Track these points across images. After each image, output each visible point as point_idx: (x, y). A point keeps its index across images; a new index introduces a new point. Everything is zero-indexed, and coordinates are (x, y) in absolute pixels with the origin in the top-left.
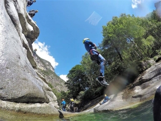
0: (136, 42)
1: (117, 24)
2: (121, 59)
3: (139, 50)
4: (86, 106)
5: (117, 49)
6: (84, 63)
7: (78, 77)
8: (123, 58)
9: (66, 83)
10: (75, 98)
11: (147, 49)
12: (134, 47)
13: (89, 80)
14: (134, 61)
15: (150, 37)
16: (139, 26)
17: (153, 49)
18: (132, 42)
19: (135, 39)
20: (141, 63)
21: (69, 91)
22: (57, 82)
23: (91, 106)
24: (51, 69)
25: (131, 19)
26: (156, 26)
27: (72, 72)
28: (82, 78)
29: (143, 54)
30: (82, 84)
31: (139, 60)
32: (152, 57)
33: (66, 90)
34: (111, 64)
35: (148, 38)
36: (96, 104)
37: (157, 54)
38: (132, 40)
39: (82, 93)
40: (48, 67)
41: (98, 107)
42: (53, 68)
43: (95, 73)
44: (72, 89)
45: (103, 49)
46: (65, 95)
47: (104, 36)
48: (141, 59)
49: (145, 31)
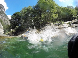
0: (50, 13)
1: (47, 1)
2: (40, 17)
3: (50, 17)
4: (18, 34)
5: (40, 11)
6: (22, 12)
7: (17, 18)
8: (41, 17)
9: (10, 20)
10: (13, 29)
11: (53, 18)
12: (48, 15)
13: (22, 21)
14: (45, 20)
15: (57, 15)
16: (55, 8)
17: (55, 20)
18: (49, 12)
19: (51, 12)
20: (48, 22)
21: (11, 25)
22: (5, 19)
23: (20, 34)
24: (4, 11)
25: (54, 3)
26: (61, 13)
27: (14, 15)
28: (19, 19)
29: (50, 19)
30: (18, 22)
31: (47, 21)
32: (53, 22)
33: (9, 24)
34: (35, 17)
35: (56, 15)
36: (22, 33)
37: (56, 22)
38: (49, 11)
39: (17, 27)
40: (2, 9)
41: (23, 35)
42: (5, 10)
43: (26, 18)
44: (13, 24)
45: (34, 8)
46: (8, 27)
47: (38, 3)
48: (49, 21)
49: (56, 11)
